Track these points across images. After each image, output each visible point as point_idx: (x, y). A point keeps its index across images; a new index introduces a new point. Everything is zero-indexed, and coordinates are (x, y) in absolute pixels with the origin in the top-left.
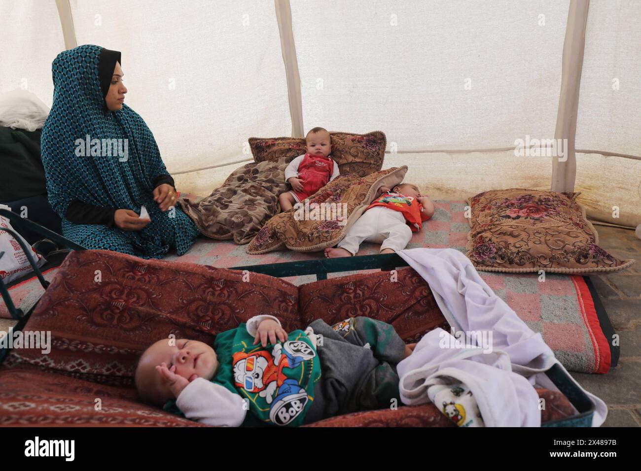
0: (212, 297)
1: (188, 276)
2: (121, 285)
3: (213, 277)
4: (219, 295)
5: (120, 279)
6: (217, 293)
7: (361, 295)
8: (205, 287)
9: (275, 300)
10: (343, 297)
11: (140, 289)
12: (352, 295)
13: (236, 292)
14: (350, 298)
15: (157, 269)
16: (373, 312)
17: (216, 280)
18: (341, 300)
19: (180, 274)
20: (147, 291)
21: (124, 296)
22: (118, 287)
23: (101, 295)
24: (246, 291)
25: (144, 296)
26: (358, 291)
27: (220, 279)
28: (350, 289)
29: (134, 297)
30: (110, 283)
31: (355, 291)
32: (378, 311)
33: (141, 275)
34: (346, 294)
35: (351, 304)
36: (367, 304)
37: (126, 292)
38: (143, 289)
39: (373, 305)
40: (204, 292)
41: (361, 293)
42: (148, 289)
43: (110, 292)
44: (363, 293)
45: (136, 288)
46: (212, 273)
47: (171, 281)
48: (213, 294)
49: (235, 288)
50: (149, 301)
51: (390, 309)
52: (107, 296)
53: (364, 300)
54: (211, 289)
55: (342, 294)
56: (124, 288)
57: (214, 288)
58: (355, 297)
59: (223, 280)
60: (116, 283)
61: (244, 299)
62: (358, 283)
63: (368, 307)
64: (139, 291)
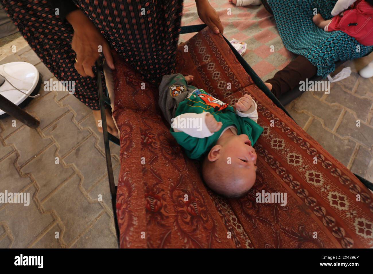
2: (177, 216)
3: (141, 143)
5: (172, 220)
6: (154, 141)
8: (152, 148)
11: (172, 198)
15: (147, 188)
17: (143, 140)
20: (172, 191)
21: (184, 209)
22: (179, 218)
23: (195, 230)
25: (176, 192)
27: (142, 138)
30: (180, 230)
33: (160, 200)
37: (180, 209)
38: (171, 194)
42: (170, 191)
43: (187, 223)
45: (173, 201)
46: (137, 144)
47: (155, 173)
49: (146, 130)
52: (192, 224)
56: (178, 212)
59: (142, 136)
60: (177, 223)
64: (174, 198)
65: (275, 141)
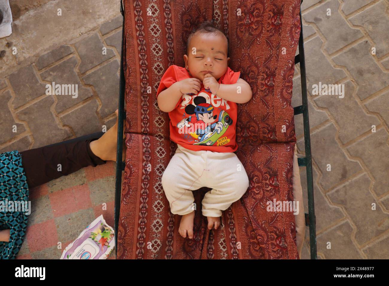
0: (260, 79)
1: (276, 56)
2: (263, 13)
3: (275, 76)
4: (262, 84)
6: (263, 82)
7: (267, 189)
8: (267, 72)
9: (267, 124)
10: (267, 175)
11: (262, 27)
12: (267, 182)
13: (266, 96)
14: (266, 180)
16: (254, 195)
17: (273, 79)
18: (265, 173)
19: (277, 50)
20: (261, 32)
23: (254, 4)
24: (268, 103)
25: (257, 32)
26: (270, 188)
27: (274, 82)
28: (273, 182)
29: (256, 26)
30: (264, 4)
31: (271, 185)
32: (254, 198)
34: (269, 177)
35: (262, 180)
36: (260, 192)
37: (259, 19)
38: (262, 30)
39: (259, 196)
40: (263, 73)
41: (269, 189)
42: (263, 33)
43: (257, 9)
44: (268, 191)
45: (262, 24)
46: (279, 74)
47: (270, 46)
48: (262, 80)
49: (268, 94)
50: (254, 37)
51: (254, 208)
52: (254, 9)
53: (263, 190)
54: (266, 77)
55: (270, 175)
56: (261, 16)
57: (266, 79)
58: (266, 184)
59: (274, 84)
60: (264, 8)
61: (261, 102)
62: (277, 189)
63: (258, 192)
64: (260, 28)
65: (157, 53)
